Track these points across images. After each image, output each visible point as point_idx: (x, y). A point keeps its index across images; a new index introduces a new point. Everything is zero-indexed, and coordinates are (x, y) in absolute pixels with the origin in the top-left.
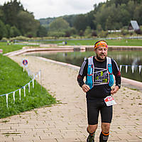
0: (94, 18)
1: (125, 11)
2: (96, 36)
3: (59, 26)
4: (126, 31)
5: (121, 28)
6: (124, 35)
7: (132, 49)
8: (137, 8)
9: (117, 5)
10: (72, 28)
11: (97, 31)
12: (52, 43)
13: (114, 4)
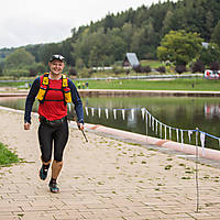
0: (72, 49)
1: (118, 38)
2: (74, 75)
3: (20, 62)
4: (119, 68)
5: (113, 63)
6: (117, 73)
7: (128, 94)
8: (136, 34)
9: (106, 30)
10: (40, 64)
11: (76, 68)
12: (10, 85)
13: (103, 29)
